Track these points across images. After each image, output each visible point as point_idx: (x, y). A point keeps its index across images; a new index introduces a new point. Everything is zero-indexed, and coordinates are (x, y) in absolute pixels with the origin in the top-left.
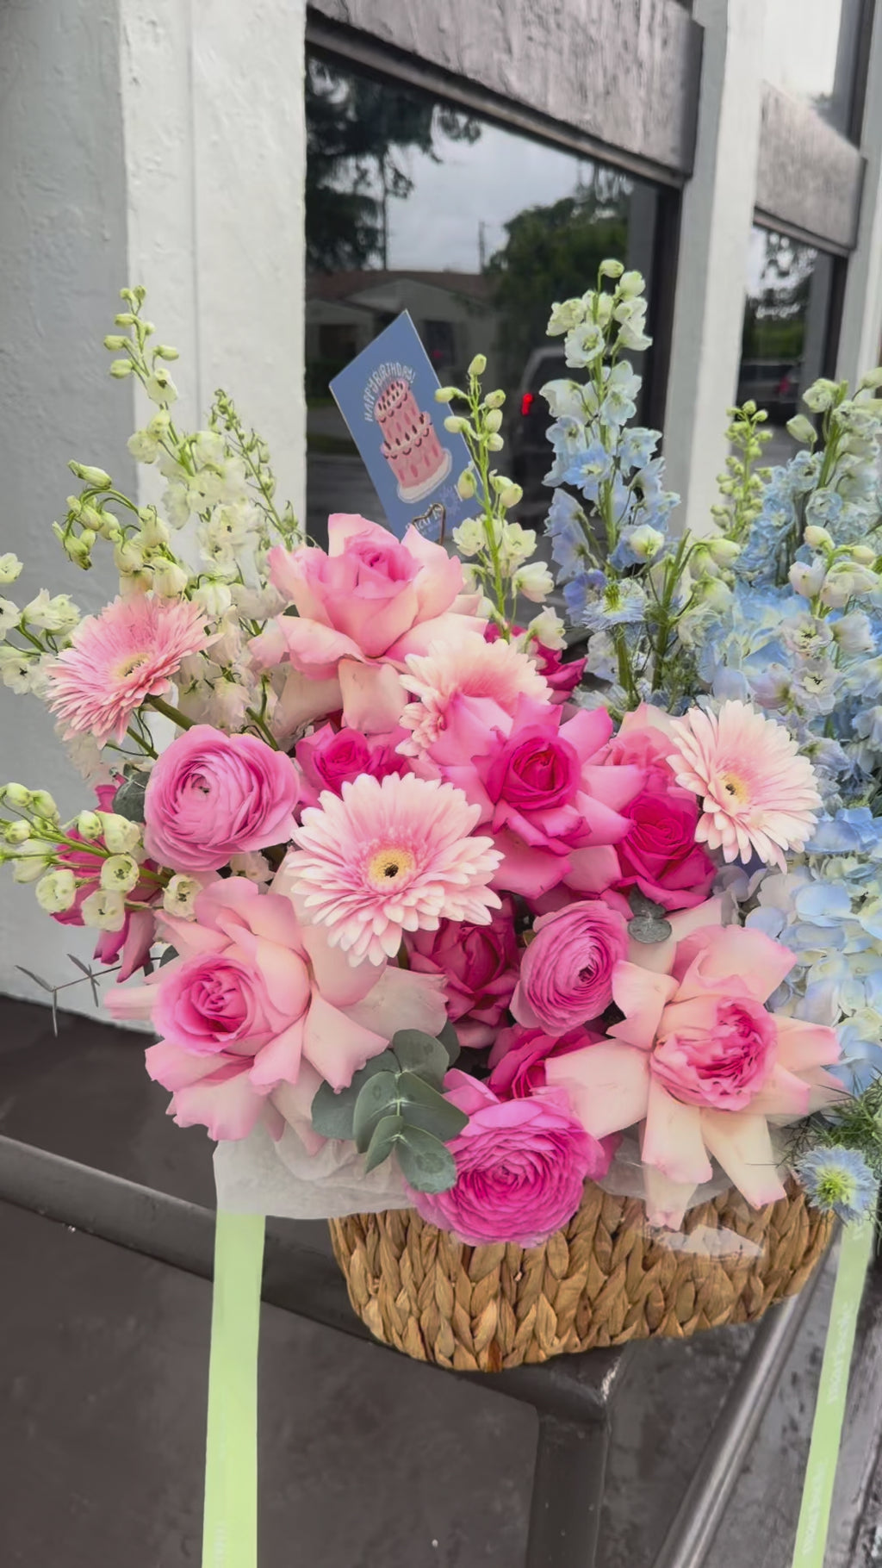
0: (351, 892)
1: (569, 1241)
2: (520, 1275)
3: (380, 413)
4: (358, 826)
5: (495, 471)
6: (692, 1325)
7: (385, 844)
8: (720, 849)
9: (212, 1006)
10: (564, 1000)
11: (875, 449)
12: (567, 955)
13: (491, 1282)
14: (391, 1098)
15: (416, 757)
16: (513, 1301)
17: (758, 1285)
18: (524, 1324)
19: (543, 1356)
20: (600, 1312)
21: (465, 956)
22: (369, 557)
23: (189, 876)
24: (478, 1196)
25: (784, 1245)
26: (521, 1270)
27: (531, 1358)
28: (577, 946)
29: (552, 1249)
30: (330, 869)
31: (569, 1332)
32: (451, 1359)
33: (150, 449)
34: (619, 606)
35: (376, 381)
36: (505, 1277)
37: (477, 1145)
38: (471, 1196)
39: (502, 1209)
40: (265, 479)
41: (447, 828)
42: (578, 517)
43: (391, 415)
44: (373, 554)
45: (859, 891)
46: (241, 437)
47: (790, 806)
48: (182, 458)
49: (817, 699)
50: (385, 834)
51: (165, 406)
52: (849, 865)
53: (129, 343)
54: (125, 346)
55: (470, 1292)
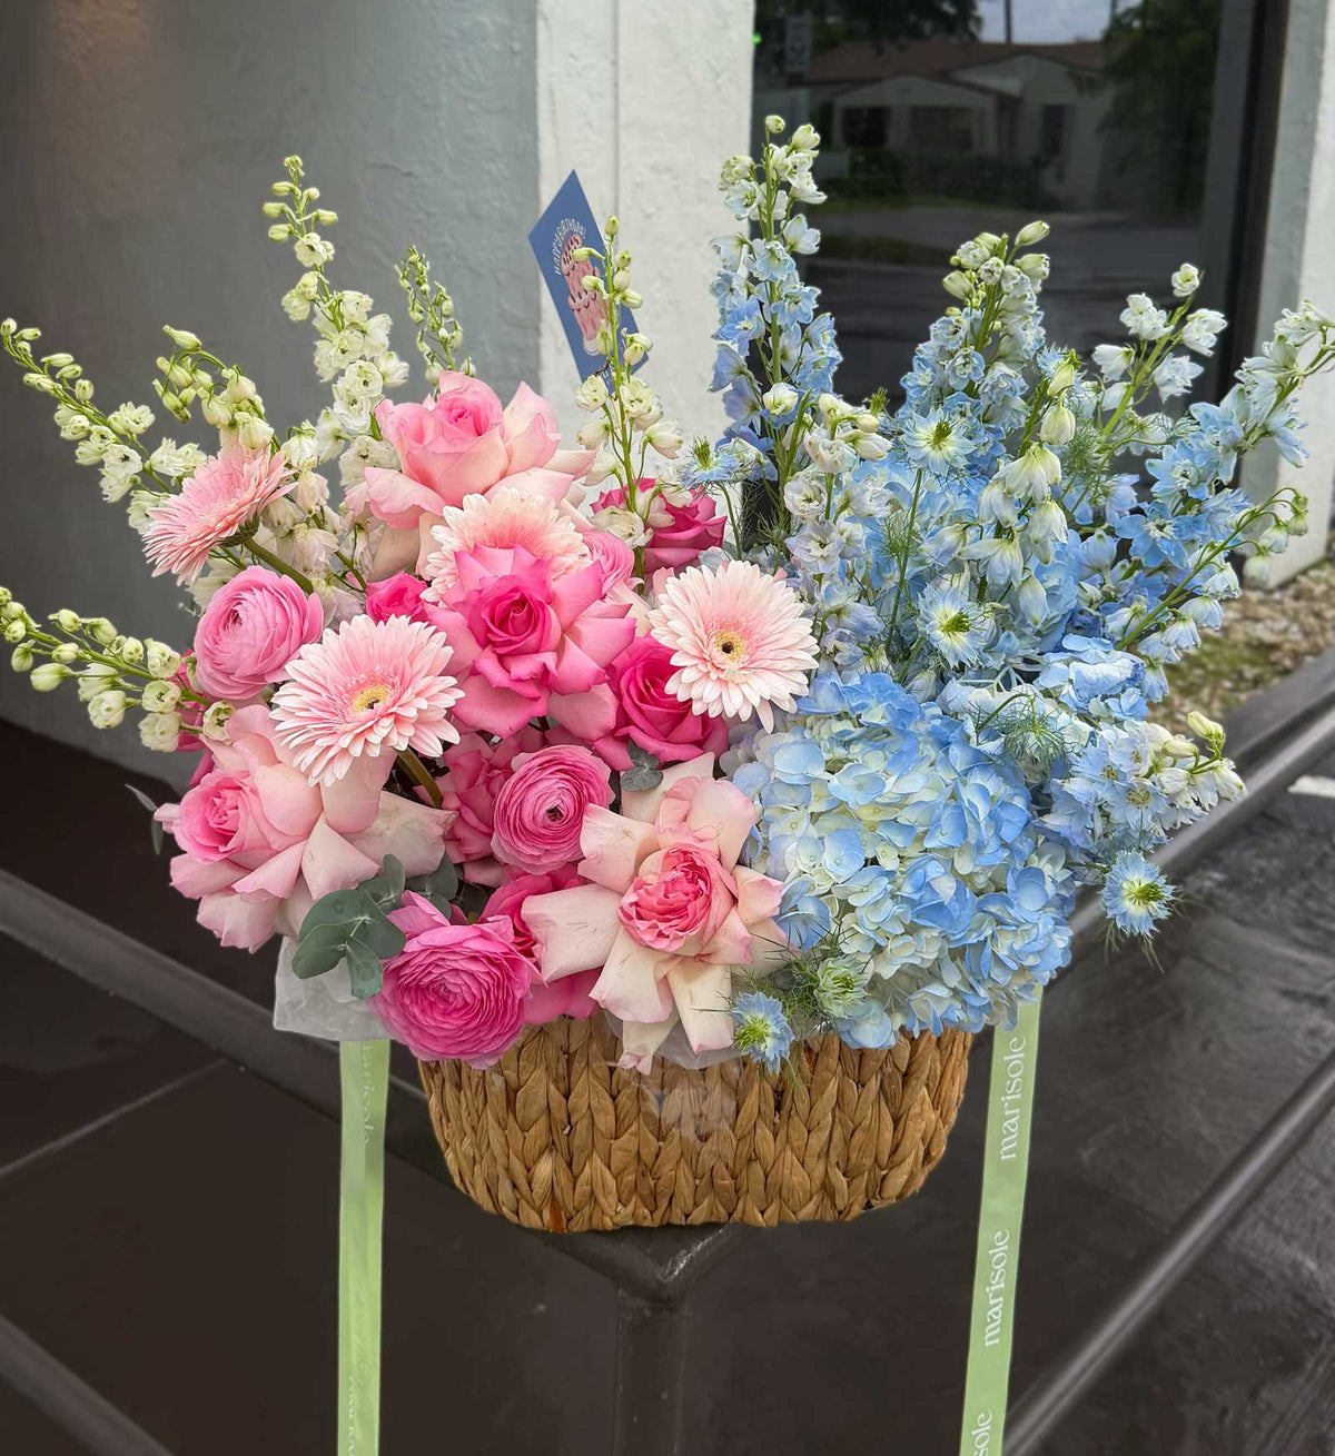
0: (322, 720)
1: (614, 1098)
2: (568, 1128)
3: (565, 267)
5: (626, 329)
6: (771, 1212)
7: (373, 680)
8: (689, 702)
9: (218, 820)
10: (532, 837)
11: (1031, 307)
13: (539, 1130)
14: (356, 915)
15: (436, 604)
16: (566, 1156)
17: (839, 1180)
18: (579, 1184)
19: (609, 1224)
20: (661, 1182)
22: (455, 413)
23: (224, 703)
24: (423, 1011)
25: (858, 1135)
26: (570, 1123)
28: (542, 786)
29: (594, 1103)
30: (308, 697)
31: (634, 1200)
32: (517, 1214)
33: (300, 308)
34: (711, 465)
35: (560, 236)
36: (554, 1128)
37: (416, 961)
38: (416, 1011)
39: (445, 1026)
40: (443, 332)
41: (417, 666)
42: (742, 373)
43: (573, 269)
44: (459, 411)
45: (840, 752)
46: (424, 292)
47: (779, 665)
48: (334, 315)
49: (821, 563)
50: (372, 671)
51: (314, 268)
52: (841, 727)
53: (287, 210)
54: (283, 212)
55: (521, 1141)
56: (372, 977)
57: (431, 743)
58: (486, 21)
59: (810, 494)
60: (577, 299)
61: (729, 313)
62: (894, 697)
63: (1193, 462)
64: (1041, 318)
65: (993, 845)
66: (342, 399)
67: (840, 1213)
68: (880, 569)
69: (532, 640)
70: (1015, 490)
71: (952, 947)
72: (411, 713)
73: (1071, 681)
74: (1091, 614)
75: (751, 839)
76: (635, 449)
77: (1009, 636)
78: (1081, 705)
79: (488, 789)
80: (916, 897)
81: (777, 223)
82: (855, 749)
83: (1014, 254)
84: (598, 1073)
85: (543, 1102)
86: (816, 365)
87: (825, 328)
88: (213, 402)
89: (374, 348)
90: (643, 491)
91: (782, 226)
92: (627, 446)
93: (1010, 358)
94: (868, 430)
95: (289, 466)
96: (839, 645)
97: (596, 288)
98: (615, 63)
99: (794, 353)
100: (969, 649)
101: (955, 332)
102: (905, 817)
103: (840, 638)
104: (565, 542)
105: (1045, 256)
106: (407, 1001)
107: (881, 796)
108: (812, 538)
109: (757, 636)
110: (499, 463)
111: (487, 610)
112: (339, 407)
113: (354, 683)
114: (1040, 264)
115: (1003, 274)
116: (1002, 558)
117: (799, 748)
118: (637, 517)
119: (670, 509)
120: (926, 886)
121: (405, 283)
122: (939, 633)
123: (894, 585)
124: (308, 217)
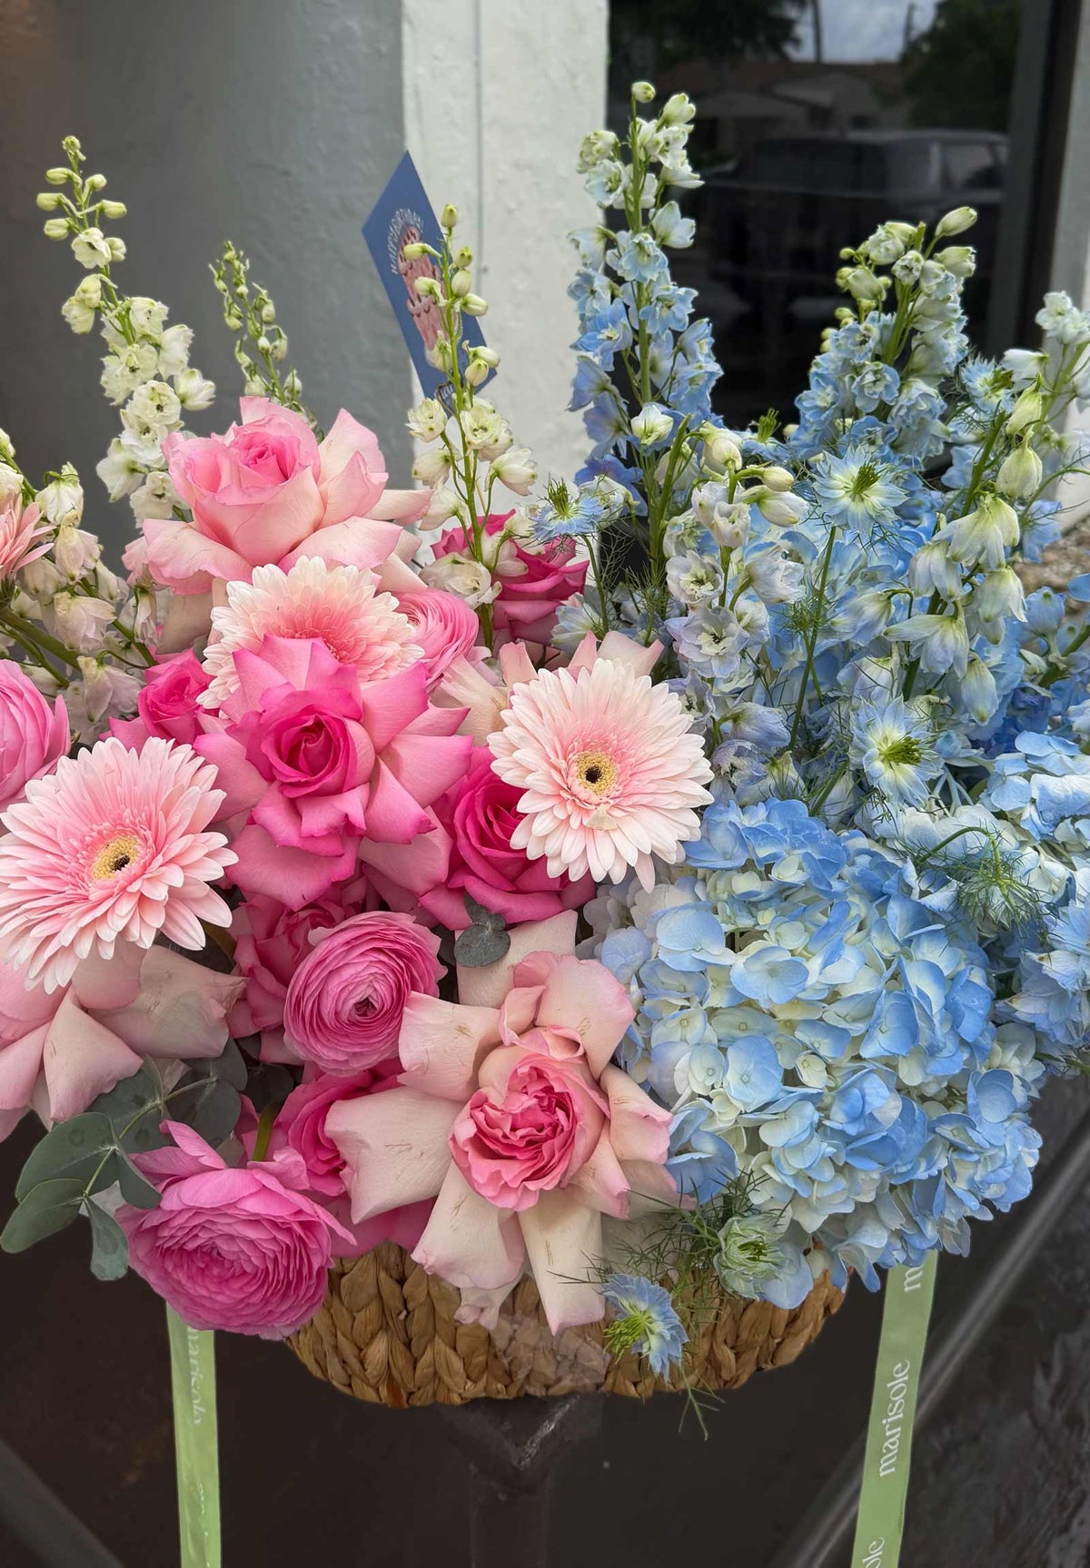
0: (44, 893)
2: (405, 1313)
3: (402, 266)
4: (93, 802)
5: (467, 342)
7: (120, 828)
8: (543, 859)
11: (955, 311)
12: (334, 987)
14: (103, 1144)
15: (214, 715)
16: (404, 1338)
17: (727, 1355)
19: (457, 1399)
20: (518, 1363)
21: (291, 947)
22: (253, 452)
24: (190, 1278)
26: (406, 1308)
27: (440, 1398)
28: (347, 974)
29: (435, 1292)
31: (485, 1377)
32: (349, 1387)
33: (81, 318)
34: (570, 512)
35: (395, 230)
36: (387, 1313)
37: (177, 1222)
40: (263, 342)
41: (175, 819)
42: (605, 389)
43: (411, 268)
44: (259, 449)
45: (745, 922)
46: (241, 296)
47: (663, 801)
48: (123, 326)
49: (715, 664)
50: (120, 817)
51: (97, 270)
52: (746, 884)
53: (66, 200)
54: (60, 203)
55: (349, 1326)
56: (115, 1252)
57: (192, 933)
58: (354, 24)
59: (701, 573)
60: (417, 303)
61: (590, 319)
62: (812, 839)
64: (964, 324)
65: (950, 1046)
66: (131, 427)
67: (726, 1382)
68: (780, 644)
69: (331, 780)
70: (964, 555)
71: (893, 1182)
72: (160, 893)
73: (1033, 801)
74: (1037, 693)
75: (628, 1040)
76: (481, 483)
77: (948, 737)
78: (1045, 830)
79: (291, 940)
80: (852, 1129)
81: (646, 211)
82: (766, 918)
83: (933, 244)
85: (372, 1290)
86: (692, 381)
87: (702, 337)
89: (169, 364)
90: (491, 534)
91: (650, 215)
92: (471, 482)
93: (926, 372)
94: (779, 488)
95: (45, 519)
96: (738, 762)
97: (431, 291)
98: (477, 65)
99: (666, 365)
100: (916, 784)
101: (864, 342)
102: (832, 1015)
103: (739, 754)
104: (383, 628)
105: (971, 249)
107: (804, 990)
108: (702, 629)
109: (633, 760)
110: (311, 512)
111: (271, 739)
112: (127, 437)
113: (94, 834)
114: (964, 258)
115: (924, 271)
116: (942, 640)
117: (691, 913)
118: (483, 569)
119: (521, 556)
120: (864, 1113)
121: (221, 285)
122: (878, 765)
123: (797, 665)
124: (92, 209)
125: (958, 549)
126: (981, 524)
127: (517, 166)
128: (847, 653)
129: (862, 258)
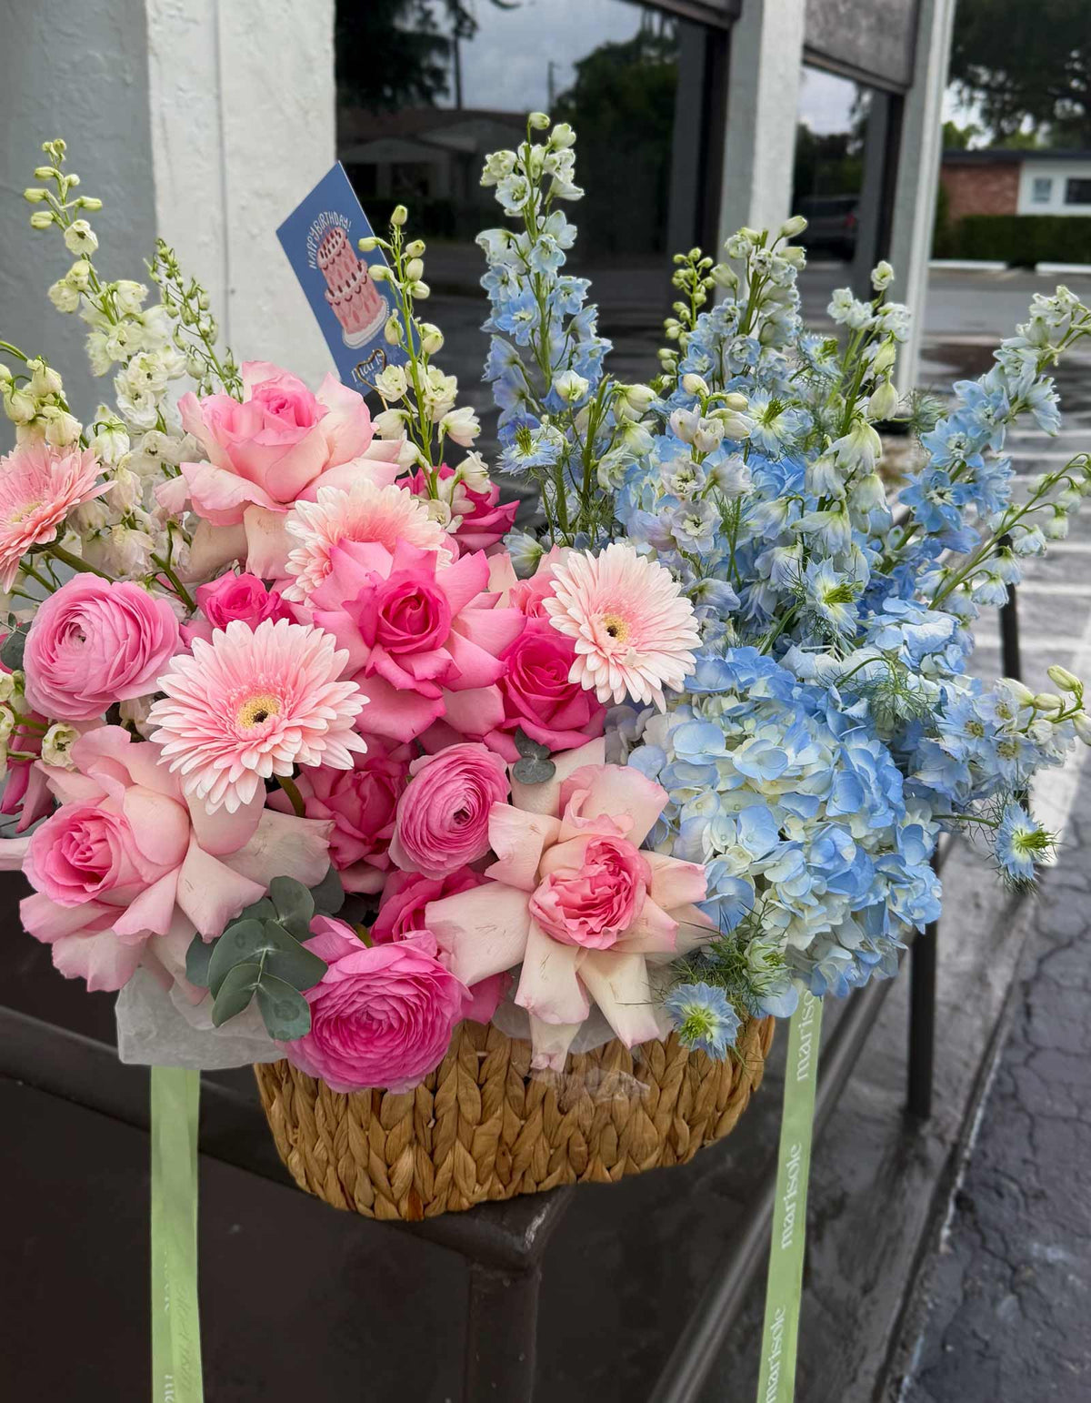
0: (212, 739)
1: (481, 1086)
2: (433, 1122)
3: (322, 261)
4: (229, 671)
5: (419, 319)
6: (618, 1169)
7: (255, 690)
8: (594, 689)
9: (82, 857)
10: (438, 842)
12: (440, 800)
13: (404, 1128)
14: (258, 946)
15: (301, 603)
16: (429, 1148)
17: (683, 1128)
18: (441, 1172)
19: (465, 1204)
20: (520, 1158)
21: (359, 800)
22: (274, 404)
23: (66, 725)
25: (705, 1087)
26: (434, 1116)
27: (452, 1206)
28: (450, 788)
29: (462, 1094)
30: (190, 715)
31: (491, 1178)
32: (372, 1208)
33: (67, 299)
34: (532, 450)
35: (317, 229)
36: (418, 1121)
38: (336, 1043)
39: (368, 1056)
40: (203, 326)
42: (515, 362)
44: (279, 401)
45: (736, 730)
46: (179, 285)
47: (668, 646)
48: (106, 307)
49: (696, 541)
50: (255, 681)
51: (83, 257)
52: (729, 703)
53: (50, 195)
54: (45, 198)
55: (384, 1140)
56: (297, 1017)
57: (342, 756)
59: (687, 473)
60: (337, 293)
61: (504, 304)
62: (772, 672)
63: (966, 433)
64: (799, 307)
65: (883, 808)
66: (124, 393)
67: (679, 1158)
69: (433, 637)
70: (849, 463)
71: (854, 909)
73: (905, 643)
74: (882, 578)
75: (660, 822)
78: (915, 664)
79: (358, 793)
80: (829, 866)
82: (750, 725)
84: (470, 1066)
85: (410, 1101)
86: (592, 353)
87: (591, 319)
88: (15, 396)
90: (444, 478)
93: (770, 344)
94: (738, 408)
95: (101, 461)
96: (707, 621)
97: (387, 277)
98: (218, 98)
100: (847, 619)
101: (731, 320)
102: (804, 788)
103: (709, 615)
105: (802, 249)
106: (326, 1034)
107: (785, 770)
108: (684, 518)
109: (641, 618)
110: (322, 455)
111: (380, 607)
112: (120, 402)
113: (236, 695)
114: (798, 255)
115: (774, 265)
116: (834, 529)
117: (693, 728)
118: (443, 504)
119: (470, 495)
120: (836, 855)
121: (156, 277)
122: (823, 605)
123: (719, 560)
124: (72, 204)
125: (843, 459)
126: (860, 439)
127: (258, 194)
128: (759, 546)
129: (692, 263)
